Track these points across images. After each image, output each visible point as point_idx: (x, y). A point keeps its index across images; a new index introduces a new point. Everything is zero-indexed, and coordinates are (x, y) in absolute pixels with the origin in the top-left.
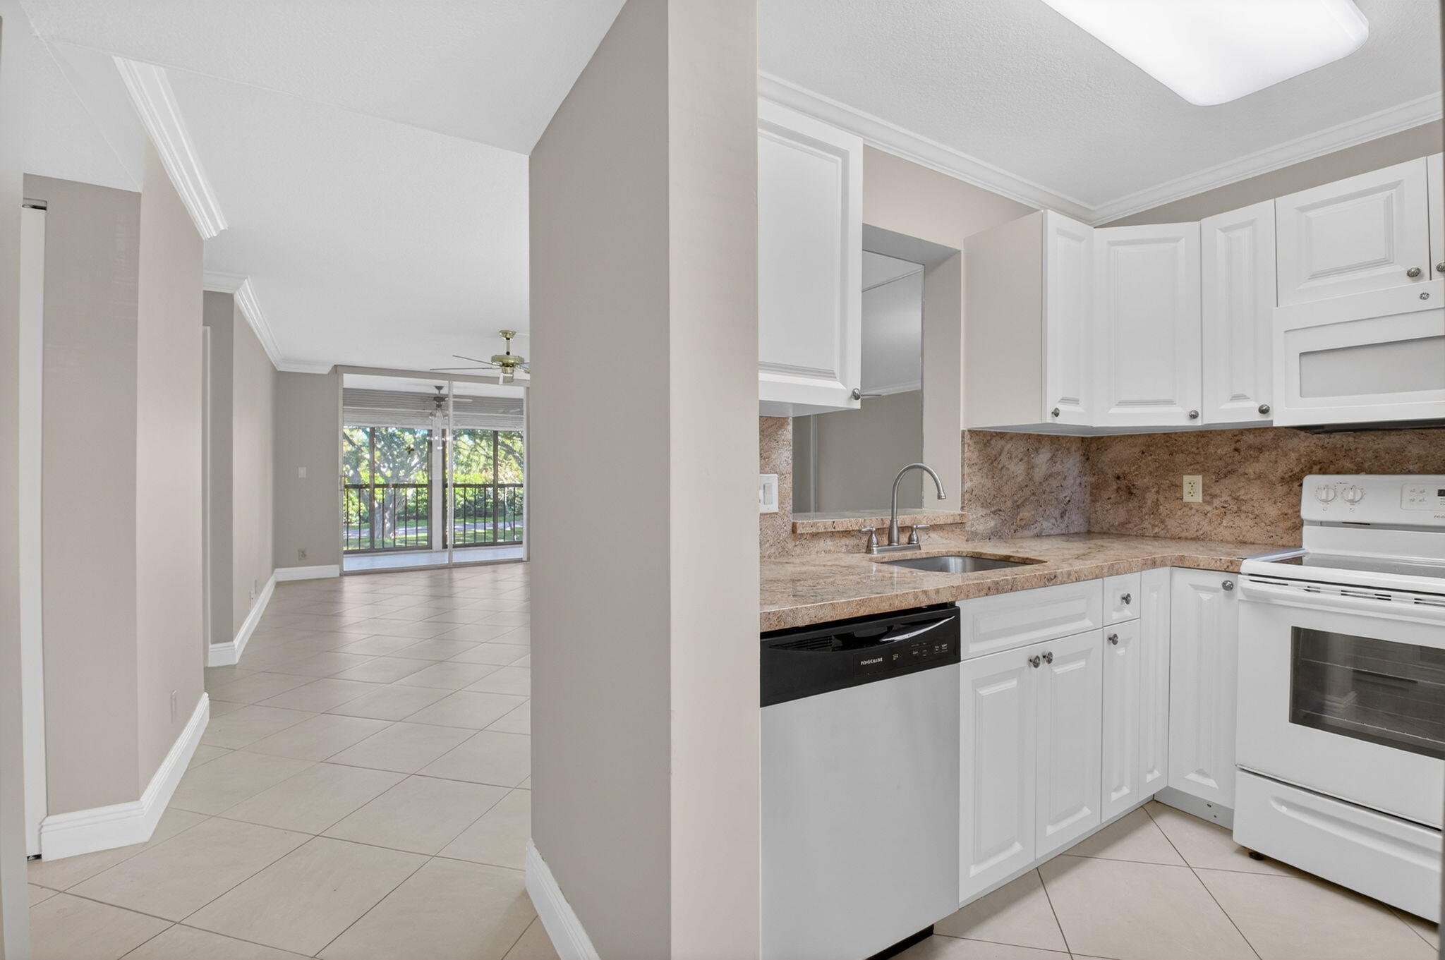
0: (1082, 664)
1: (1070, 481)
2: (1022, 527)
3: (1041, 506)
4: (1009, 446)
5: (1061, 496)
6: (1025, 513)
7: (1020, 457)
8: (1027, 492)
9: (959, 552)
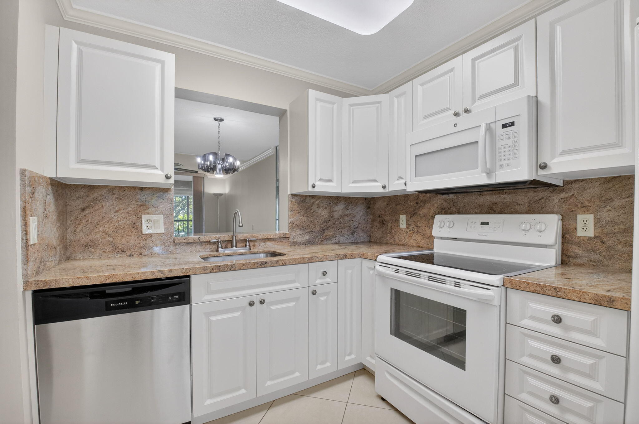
0: (293, 304)
1: (358, 218)
2: (327, 240)
3: (339, 230)
4: (318, 201)
5: (352, 225)
6: (329, 233)
7: (325, 207)
8: (330, 223)
9: (268, 251)
